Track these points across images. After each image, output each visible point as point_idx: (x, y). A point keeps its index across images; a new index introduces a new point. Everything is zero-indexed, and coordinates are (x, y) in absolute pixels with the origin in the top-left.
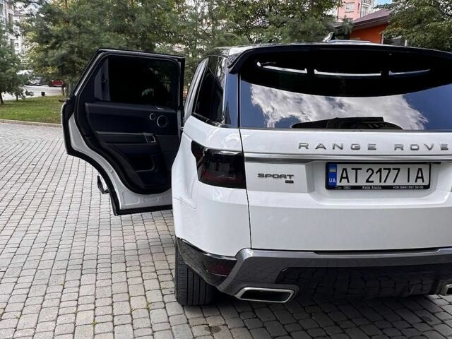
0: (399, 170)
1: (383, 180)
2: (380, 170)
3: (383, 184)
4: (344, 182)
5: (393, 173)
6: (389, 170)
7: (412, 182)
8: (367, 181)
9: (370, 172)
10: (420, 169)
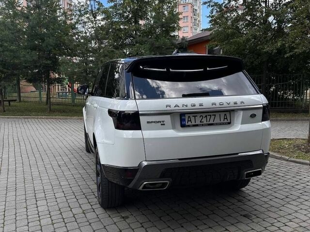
0: (215, 115)
1: (208, 121)
2: (206, 116)
3: (208, 123)
4: (189, 123)
5: (213, 117)
6: (211, 116)
7: (222, 121)
8: (201, 122)
9: (202, 117)
10: (225, 115)
